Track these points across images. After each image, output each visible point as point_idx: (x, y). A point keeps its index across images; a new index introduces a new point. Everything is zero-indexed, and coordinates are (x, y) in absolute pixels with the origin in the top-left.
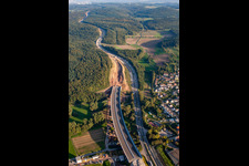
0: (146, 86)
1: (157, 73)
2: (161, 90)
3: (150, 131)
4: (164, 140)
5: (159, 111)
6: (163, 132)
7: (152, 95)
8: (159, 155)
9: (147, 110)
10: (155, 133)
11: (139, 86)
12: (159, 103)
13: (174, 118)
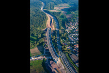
0: (62, 28)
1: (67, 22)
2: (68, 30)
3: (63, 47)
4: (69, 51)
5: (67, 38)
6: (68, 47)
7: (64, 32)
8: (66, 57)
9: (62, 38)
10: (65, 48)
11: (59, 28)
12: (67, 35)
13: (74, 42)
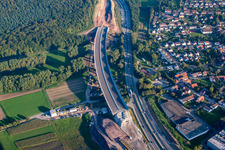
0: (140, 26)
1: (157, 10)
2: (160, 31)
3: (141, 80)
4: (158, 91)
5: (155, 56)
6: (158, 82)
7: (148, 37)
8: (150, 107)
9: (140, 56)
10: (146, 82)
11: (132, 26)
12: (156, 46)
13: (174, 65)
